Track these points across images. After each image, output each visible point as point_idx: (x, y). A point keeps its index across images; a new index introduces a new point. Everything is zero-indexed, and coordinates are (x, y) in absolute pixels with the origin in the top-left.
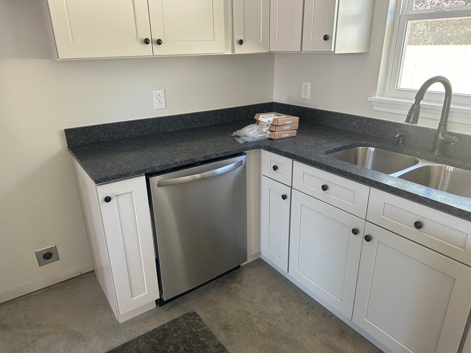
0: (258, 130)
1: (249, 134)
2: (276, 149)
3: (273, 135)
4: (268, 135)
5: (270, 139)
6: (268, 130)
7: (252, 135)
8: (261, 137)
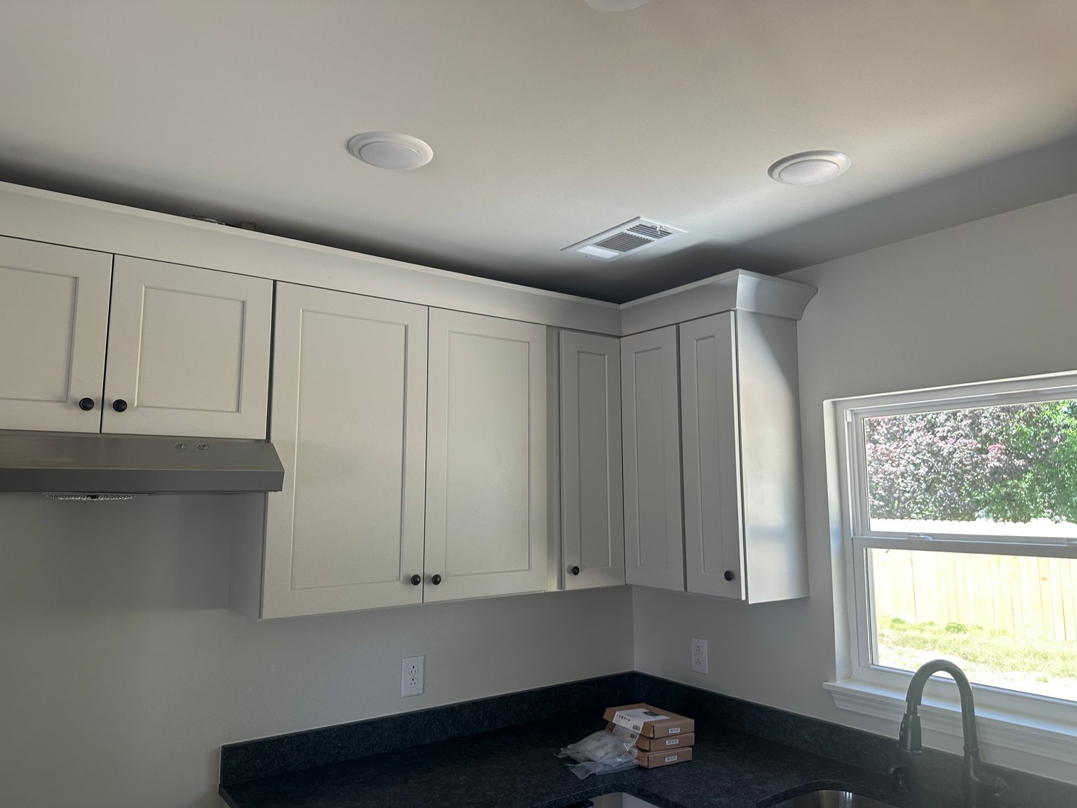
0: (615, 747)
1: (596, 756)
2: (655, 795)
3: (646, 759)
4: (634, 758)
5: (640, 767)
6: (634, 747)
7: (602, 757)
8: (621, 764)
